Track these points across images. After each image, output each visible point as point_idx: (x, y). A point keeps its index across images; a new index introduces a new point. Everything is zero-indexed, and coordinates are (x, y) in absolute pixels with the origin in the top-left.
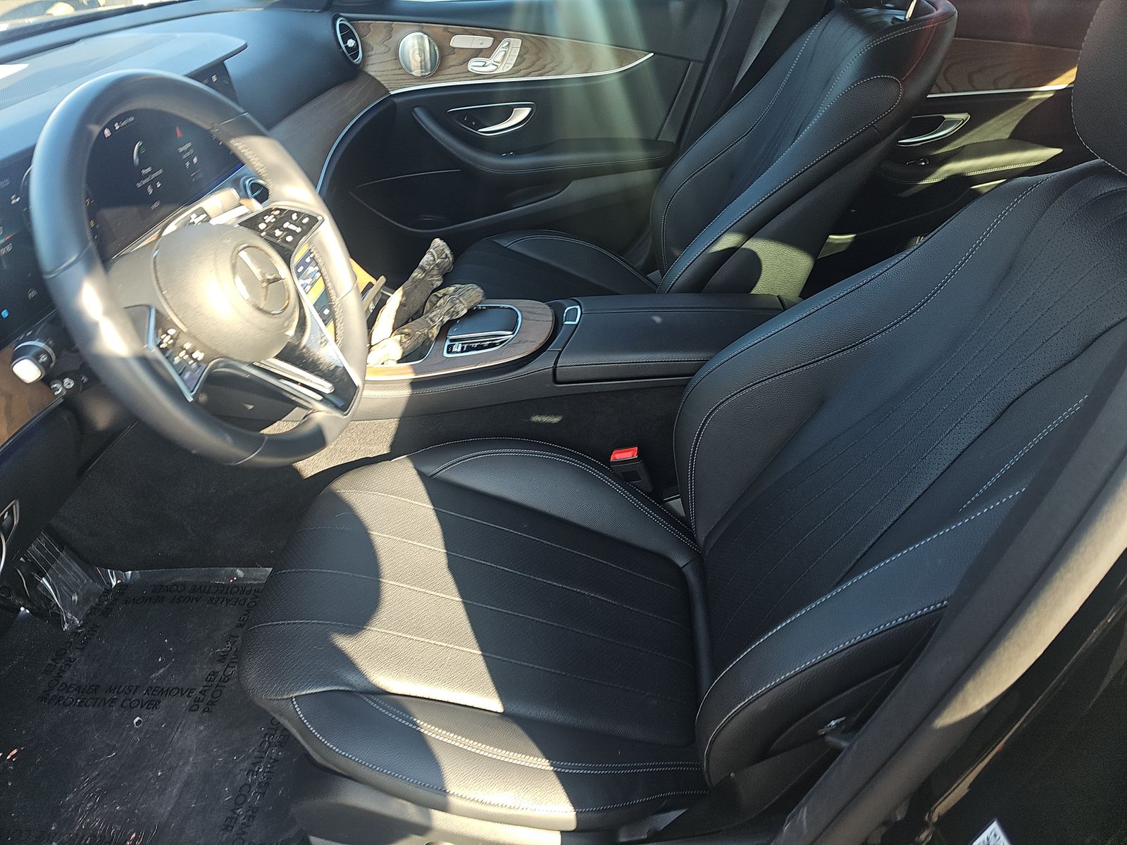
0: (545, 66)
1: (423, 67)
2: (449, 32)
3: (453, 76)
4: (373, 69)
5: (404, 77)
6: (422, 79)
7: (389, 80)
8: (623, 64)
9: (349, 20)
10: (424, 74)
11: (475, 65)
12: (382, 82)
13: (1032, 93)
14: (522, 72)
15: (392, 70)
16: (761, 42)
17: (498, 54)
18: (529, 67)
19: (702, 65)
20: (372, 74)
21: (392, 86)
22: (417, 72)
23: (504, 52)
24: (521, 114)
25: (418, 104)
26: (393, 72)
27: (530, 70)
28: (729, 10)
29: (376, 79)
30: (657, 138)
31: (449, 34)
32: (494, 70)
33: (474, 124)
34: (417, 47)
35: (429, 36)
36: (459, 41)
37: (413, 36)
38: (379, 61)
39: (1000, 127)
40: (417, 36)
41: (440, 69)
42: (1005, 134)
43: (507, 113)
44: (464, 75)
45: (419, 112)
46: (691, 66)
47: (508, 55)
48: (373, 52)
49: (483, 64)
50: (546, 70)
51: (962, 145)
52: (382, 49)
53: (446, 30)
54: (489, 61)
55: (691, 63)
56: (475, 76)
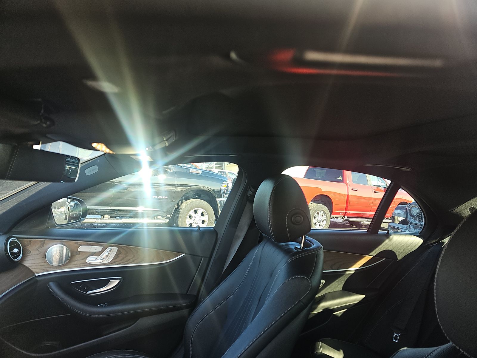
0: (130, 260)
1: (60, 260)
2: (78, 244)
3: (77, 265)
4: (29, 263)
5: (46, 266)
6: (58, 267)
7: (36, 269)
8: (170, 259)
9: (18, 238)
10: (59, 265)
11: (91, 260)
12: (32, 270)
13: (346, 271)
14: (116, 263)
15: (40, 263)
16: (235, 250)
17: (105, 254)
18: (121, 260)
19: (208, 259)
20: (26, 265)
21: (38, 271)
22: (55, 264)
23: (108, 254)
24: (114, 283)
25: (52, 280)
26: (40, 264)
27: (121, 262)
28: (219, 236)
29: (28, 268)
30: (187, 293)
31: (78, 245)
32: (101, 262)
33: (85, 289)
34: (58, 251)
35: (66, 246)
36: (82, 248)
37: (57, 246)
38: (33, 258)
39: (337, 285)
40: (60, 246)
41: (70, 262)
42: (340, 288)
43: (106, 283)
44: (83, 265)
45: (52, 284)
46: (203, 259)
47: (110, 255)
48: (30, 254)
49: (95, 259)
50: (130, 261)
51: (324, 293)
52: (37, 252)
53: (76, 243)
54: (98, 258)
55: (203, 258)
56: (89, 265)
